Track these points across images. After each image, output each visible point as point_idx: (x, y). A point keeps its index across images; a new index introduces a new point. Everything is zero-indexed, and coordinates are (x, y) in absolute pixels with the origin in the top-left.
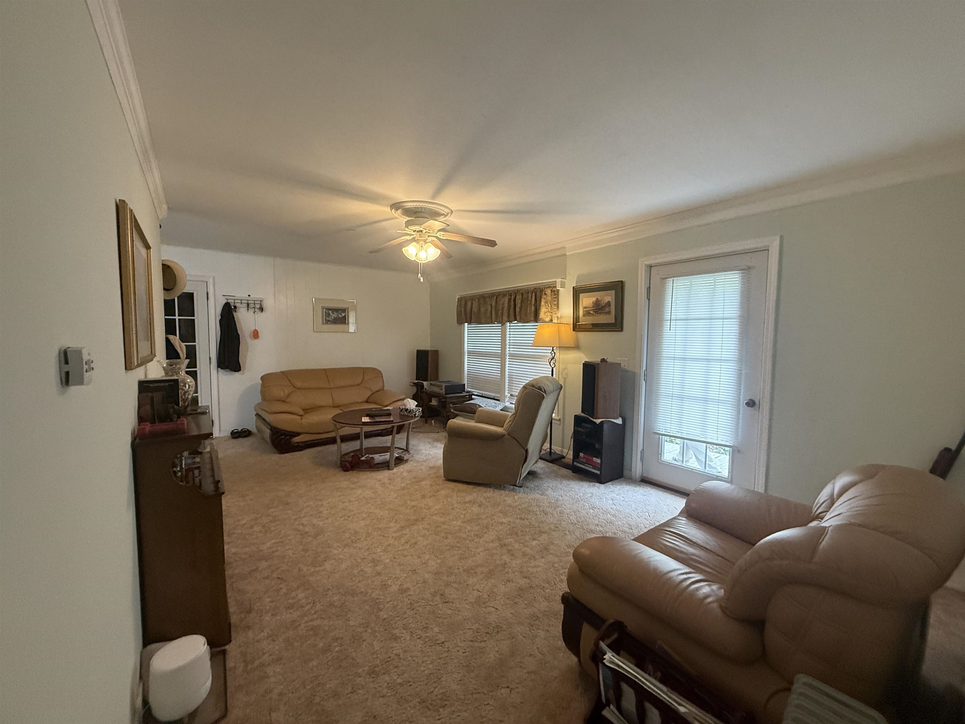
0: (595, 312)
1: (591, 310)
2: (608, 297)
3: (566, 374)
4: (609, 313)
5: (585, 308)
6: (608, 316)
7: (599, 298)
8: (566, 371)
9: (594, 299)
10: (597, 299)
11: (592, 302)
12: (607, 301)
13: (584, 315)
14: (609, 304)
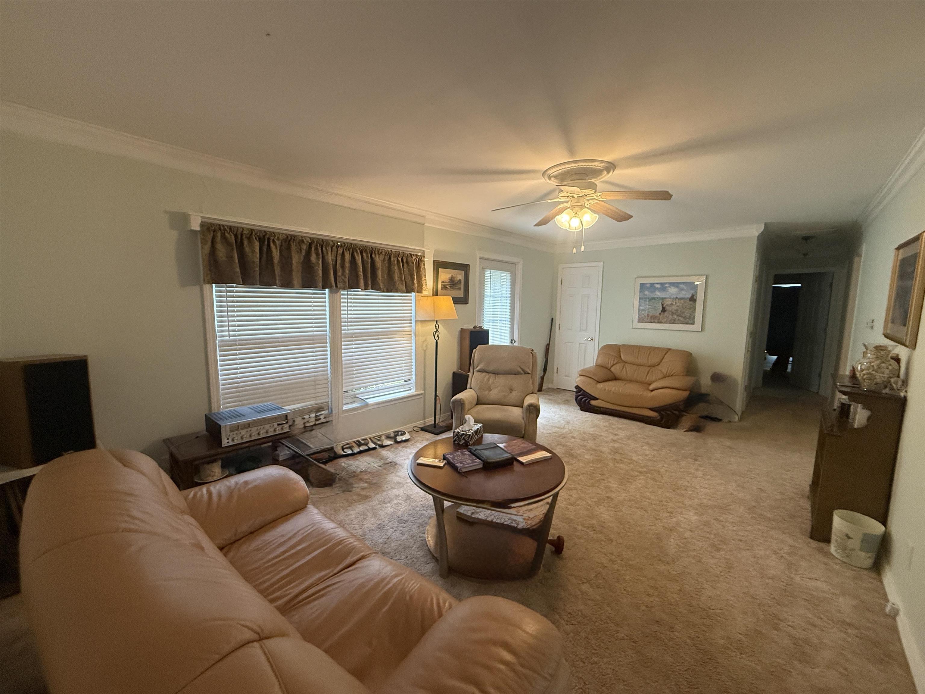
0: (451, 287)
1: (448, 285)
2: (459, 275)
3: (426, 346)
4: (460, 289)
5: (443, 282)
6: (458, 291)
7: (454, 275)
8: (425, 344)
9: (450, 276)
10: (452, 276)
11: (448, 277)
12: (459, 279)
13: (442, 289)
14: (460, 281)
